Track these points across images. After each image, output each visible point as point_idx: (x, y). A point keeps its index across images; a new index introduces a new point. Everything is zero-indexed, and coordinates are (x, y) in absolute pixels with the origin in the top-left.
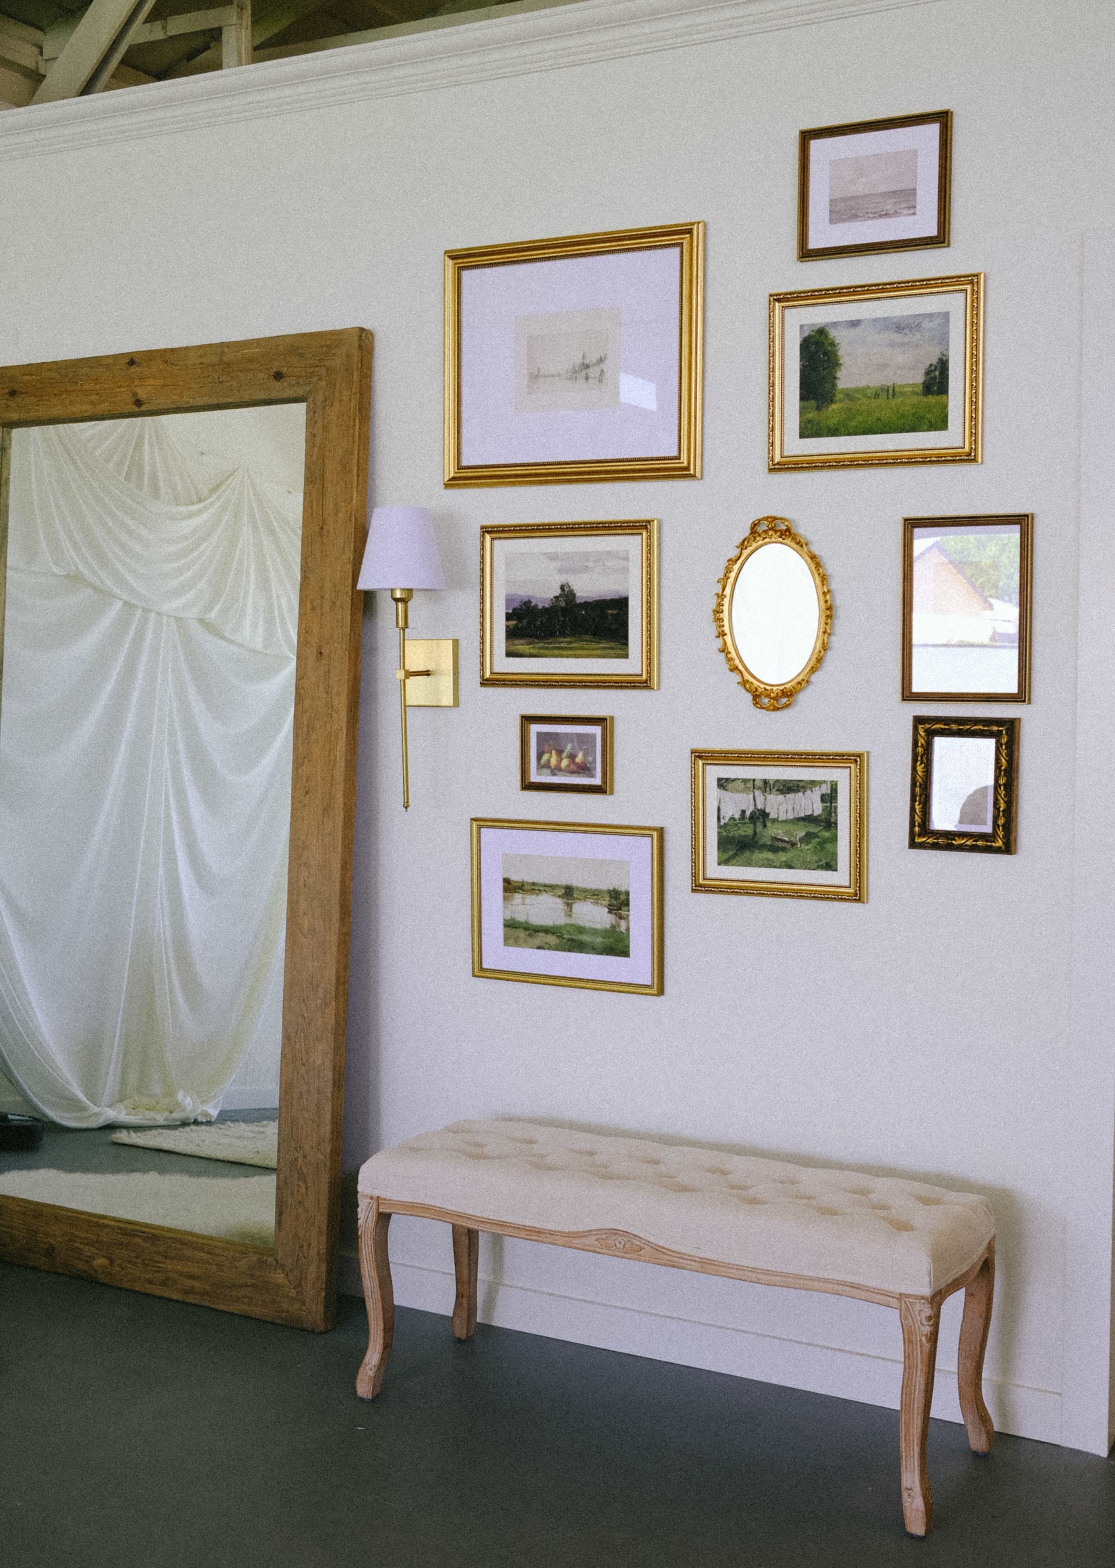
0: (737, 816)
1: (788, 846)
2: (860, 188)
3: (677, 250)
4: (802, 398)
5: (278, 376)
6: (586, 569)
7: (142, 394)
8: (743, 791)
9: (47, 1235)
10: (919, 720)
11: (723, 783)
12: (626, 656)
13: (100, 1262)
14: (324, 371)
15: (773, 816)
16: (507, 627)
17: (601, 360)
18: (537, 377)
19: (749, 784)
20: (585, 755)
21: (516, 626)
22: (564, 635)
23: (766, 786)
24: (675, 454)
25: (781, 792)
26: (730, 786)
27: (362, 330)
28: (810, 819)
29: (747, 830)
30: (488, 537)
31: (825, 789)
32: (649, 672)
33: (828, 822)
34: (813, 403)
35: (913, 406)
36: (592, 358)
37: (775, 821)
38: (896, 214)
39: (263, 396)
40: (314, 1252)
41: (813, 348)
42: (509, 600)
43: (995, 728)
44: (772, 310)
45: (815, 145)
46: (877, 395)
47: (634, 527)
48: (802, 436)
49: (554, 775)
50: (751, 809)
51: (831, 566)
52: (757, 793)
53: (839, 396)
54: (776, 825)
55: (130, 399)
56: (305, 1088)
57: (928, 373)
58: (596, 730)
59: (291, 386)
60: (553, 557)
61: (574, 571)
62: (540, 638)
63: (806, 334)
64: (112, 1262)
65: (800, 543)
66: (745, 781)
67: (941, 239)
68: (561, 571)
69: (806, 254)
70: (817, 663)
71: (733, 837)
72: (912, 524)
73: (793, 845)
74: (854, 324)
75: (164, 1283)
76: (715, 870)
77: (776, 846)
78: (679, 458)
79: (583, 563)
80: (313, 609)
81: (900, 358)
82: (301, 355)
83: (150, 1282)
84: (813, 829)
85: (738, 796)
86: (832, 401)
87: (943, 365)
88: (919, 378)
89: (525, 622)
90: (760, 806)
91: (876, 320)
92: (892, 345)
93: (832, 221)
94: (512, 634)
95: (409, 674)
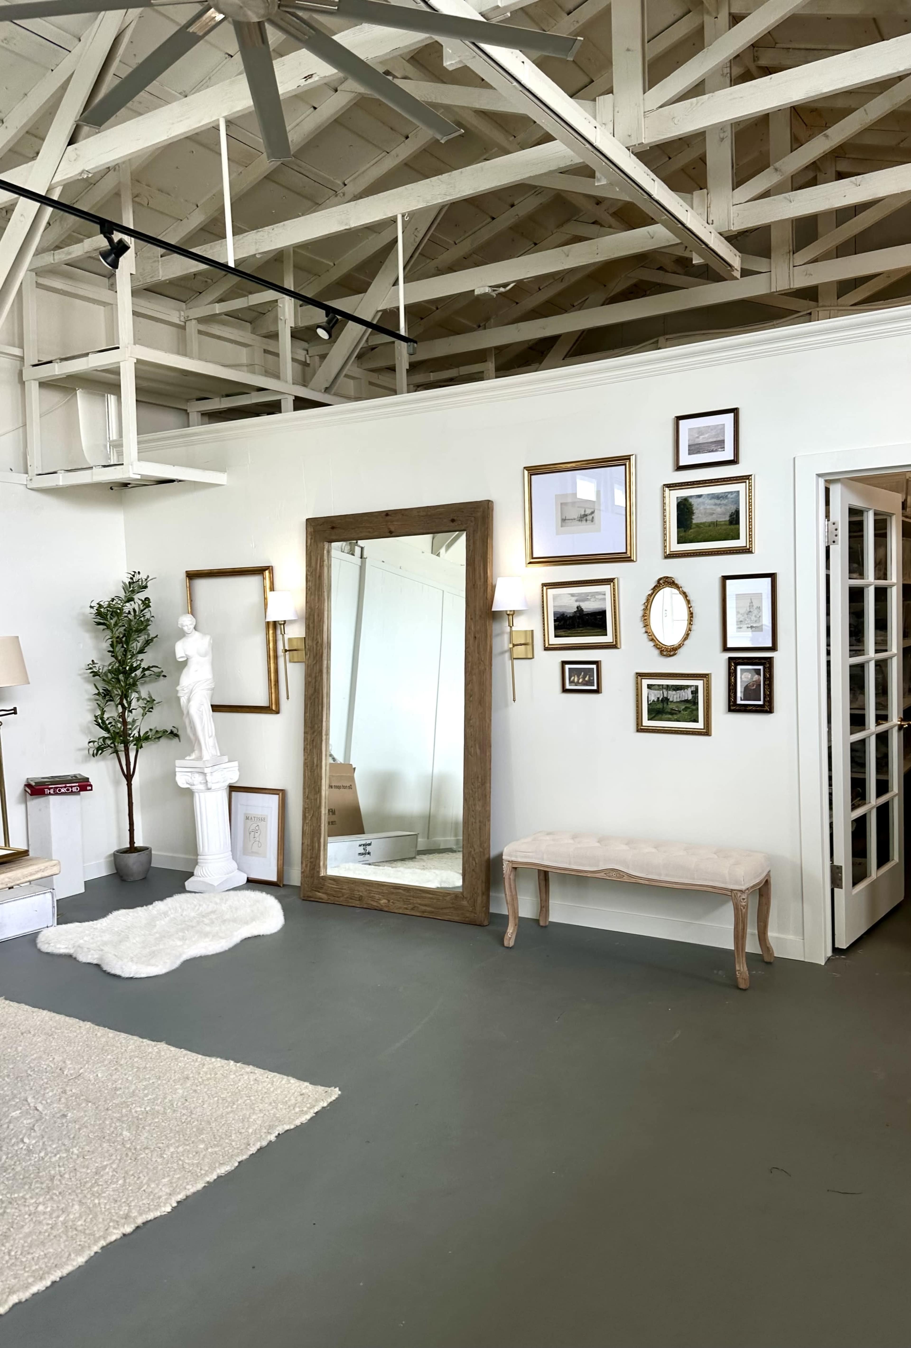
0: (656, 700)
1: (677, 712)
2: (701, 440)
3: (624, 467)
4: (678, 527)
5: (453, 521)
6: (587, 600)
7: (392, 529)
8: (658, 690)
9: (359, 891)
10: (730, 659)
11: (649, 687)
12: (606, 635)
13: (383, 901)
14: (473, 519)
15: (671, 700)
16: (555, 625)
17: (593, 513)
18: (565, 520)
19: (660, 687)
20: (589, 677)
21: (558, 625)
22: (579, 627)
23: (668, 687)
24: (625, 551)
25: (674, 690)
26: (653, 687)
27: (489, 501)
28: (687, 701)
29: (660, 706)
30: (545, 588)
31: (693, 689)
32: (616, 641)
33: (695, 702)
34: (682, 529)
35: (725, 530)
36: (588, 512)
37: (672, 702)
38: (716, 451)
39: (446, 529)
40: (479, 892)
41: (682, 506)
42: (555, 614)
43: (763, 661)
44: (664, 491)
45: (682, 422)
46: (709, 526)
47: (607, 581)
48: (678, 543)
49: (576, 685)
50: (662, 697)
51: (691, 597)
52: (664, 690)
53: (694, 526)
54: (672, 704)
55: (387, 530)
56: (474, 821)
57: (731, 516)
58: (594, 666)
59: (458, 525)
60: (572, 595)
61: (583, 601)
62: (569, 629)
63: (679, 501)
64: (389, 901)
65: (677, 587)
66: (659, 685)
67: (734, 462)
68: (576, 601)
69: (679, 468)
70: (687, 636)
71: (654, 709)
72: (725, 578)
73: (680, 712)
74: (700, 496)
75: (412, 909)
76: (646, 722)
77: (672, 712)
78: (626, 553)
79: (585, 598)
80: (471, 619)
81: (719, 510)
82: (463, 512)
83: (406, 909)
84: (688, 705)
85: (656, 692)
86: (691, 529)
87: (737, 512)
88: (727, 518)
89: (562, 623)
90: (665, 696)
91: (708, 495)
92: (716, 504)
93: (689, 454)
94: (556, 628)
95: (514, 645)
